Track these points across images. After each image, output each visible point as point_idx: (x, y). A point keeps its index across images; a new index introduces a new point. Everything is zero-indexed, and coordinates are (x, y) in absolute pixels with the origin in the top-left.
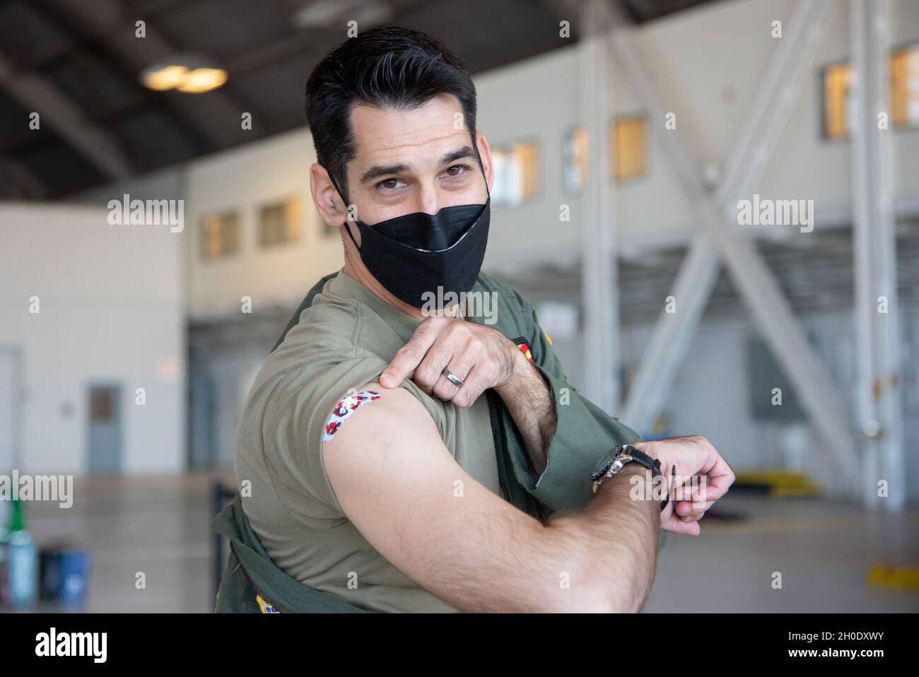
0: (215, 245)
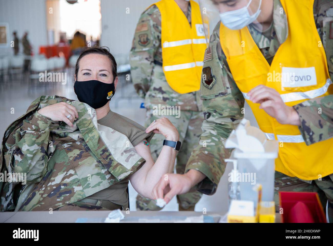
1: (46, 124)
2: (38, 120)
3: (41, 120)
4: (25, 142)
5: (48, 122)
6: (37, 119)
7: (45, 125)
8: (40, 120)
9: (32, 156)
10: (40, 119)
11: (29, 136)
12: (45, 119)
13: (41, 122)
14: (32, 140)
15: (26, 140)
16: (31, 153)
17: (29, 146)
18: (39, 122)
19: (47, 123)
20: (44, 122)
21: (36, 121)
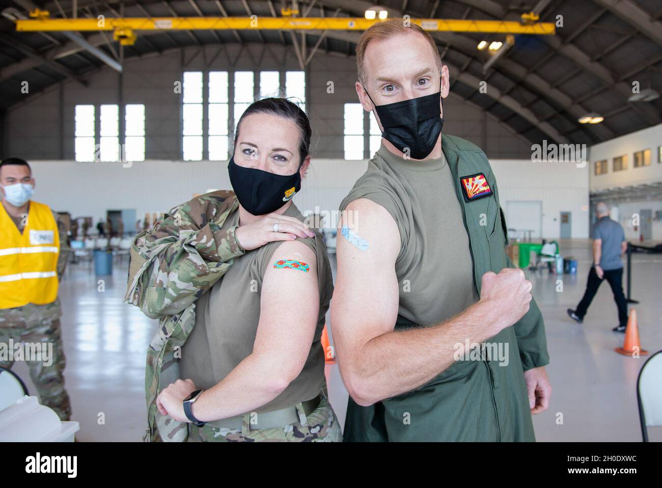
0: (599, 170)
1: (230, 253)
2: (226, 238)
3: (229, 241)
4: (178, 269)
5: (236, 251)
6: (225, 236)
7: (228, 252)
8: (227, 241)
9: (174, 295)
10: (228, 238)
11: (188, 265)
12: (234, 246)
13: (226, 243)
14: (189, 274)
15: (180, 268)
16: (176, 289)
17: (179, 278)
18: (223, 241)
19: (233, 252)
20: (229, 248)
21: (222, 237)
